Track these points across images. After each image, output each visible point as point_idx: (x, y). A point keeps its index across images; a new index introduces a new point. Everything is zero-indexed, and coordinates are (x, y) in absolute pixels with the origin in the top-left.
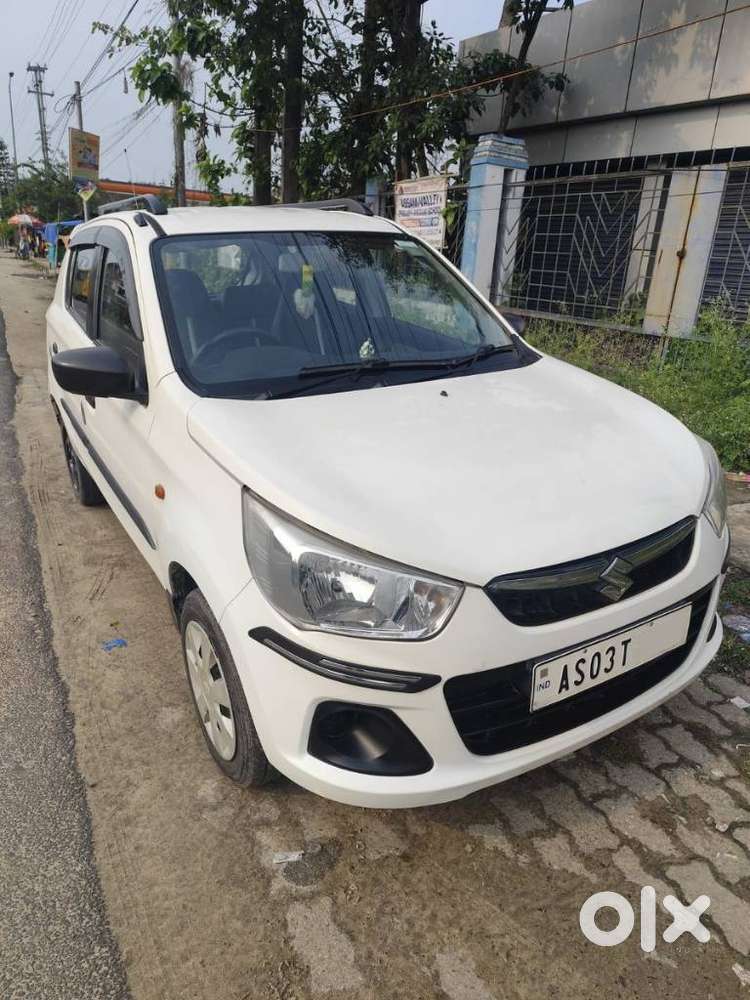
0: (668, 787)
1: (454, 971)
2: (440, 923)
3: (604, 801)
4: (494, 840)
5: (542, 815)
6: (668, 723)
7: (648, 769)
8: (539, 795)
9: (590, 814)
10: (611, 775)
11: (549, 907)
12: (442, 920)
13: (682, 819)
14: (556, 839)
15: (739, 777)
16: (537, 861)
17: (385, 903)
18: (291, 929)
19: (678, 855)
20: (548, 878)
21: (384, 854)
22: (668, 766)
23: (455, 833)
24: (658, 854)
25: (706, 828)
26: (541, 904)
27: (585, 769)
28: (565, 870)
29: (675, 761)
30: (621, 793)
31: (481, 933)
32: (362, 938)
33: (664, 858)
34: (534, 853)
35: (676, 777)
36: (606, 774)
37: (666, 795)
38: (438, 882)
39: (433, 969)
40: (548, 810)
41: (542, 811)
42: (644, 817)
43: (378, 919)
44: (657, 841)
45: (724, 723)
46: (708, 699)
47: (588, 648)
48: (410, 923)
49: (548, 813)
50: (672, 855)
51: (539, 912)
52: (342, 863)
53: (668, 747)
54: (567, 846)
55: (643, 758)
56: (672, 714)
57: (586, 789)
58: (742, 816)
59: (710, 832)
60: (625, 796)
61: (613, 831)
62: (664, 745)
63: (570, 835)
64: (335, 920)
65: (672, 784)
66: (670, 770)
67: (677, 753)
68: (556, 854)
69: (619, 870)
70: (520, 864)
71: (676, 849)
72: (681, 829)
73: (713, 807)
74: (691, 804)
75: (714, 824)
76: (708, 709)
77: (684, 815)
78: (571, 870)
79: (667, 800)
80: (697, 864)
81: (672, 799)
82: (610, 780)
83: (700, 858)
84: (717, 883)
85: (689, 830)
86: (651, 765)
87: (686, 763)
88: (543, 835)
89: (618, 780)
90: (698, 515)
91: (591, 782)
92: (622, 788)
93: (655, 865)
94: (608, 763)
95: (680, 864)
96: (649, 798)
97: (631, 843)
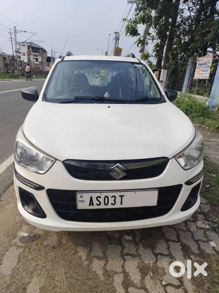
0: (156, 261)
1: (35, 284)
2: (45, 269)
3: (129, 257)
4: (83, 253)
5: (104, 252)
6: (175, 241)
7: (154, 253)
8: (109, 246)
9: (120, 258)
10: (138, 249)
11: (80, 280)
12: (46, 269)
13: (152, 274)
14: (101, 261)
16: (89, 266)
17: (36, 257)
18: (7, 253)
19: (139, 285)
20: (88, 271)
21: (49, 244)
22: (162, 255)
23: (73, 247)
24: (132, 281)
25: (158, 281)
26: (78, 278)
27: (132, 245)
28: (95, 272)
29: (166, 254)
30: (137, 256)
31: (53, 277)
32: (21, 263)
33: (133, 283)
34: (91, 263)
35: (162, 259)
36: (137, 249)
37: (153, 263)
38: (55, 258)
39: (30, 280)
41: (105, 251)
42: (138, 267)
43: (30, 260)
44: (135, 277)
45: (199, 248)
46: (200, 238)
47: (102, 193)
48: (37, 265)
49: (107, 252)
50: (137, 284)
51: (75, 280)
52: (36, 242)
53: (168, 248)
54: (103, 265)
55: (155, 248)
56: (180, 238)
57: (126, 251)
58: (175, 283)
59: (158, 283)
60: (138, 258)
61: (123, 267)
62: (166, 247)
63: (107, 262)
64: (19, 255)
65: (158, 261)
66: (162, 256)
67: (170, 252)
68: (97, 266)
69: (113, 280)
70: (83, 264)
71: (140, 282)
72: (148, 277)
73: (167, 275)
74: (160, 270)
75: (162, 281)
76: (197, 242)
77: (153, 273)
78: (97, 273)
79: (151, 265)
80: (142, 291)
81: (154, 266)
82: (137, 251)
83: (146, 289)
85: (151, 279)
86: (156, 252)
87: (171, 256)
88: (99, 259)
89: (140, 252)
90: (170, 158)
91: (130, 249)
92: (139, 255)
93: (127, 284)
94: (141, 245)
95: (137, 288)
96: (146, 262)
97: (125, 274)
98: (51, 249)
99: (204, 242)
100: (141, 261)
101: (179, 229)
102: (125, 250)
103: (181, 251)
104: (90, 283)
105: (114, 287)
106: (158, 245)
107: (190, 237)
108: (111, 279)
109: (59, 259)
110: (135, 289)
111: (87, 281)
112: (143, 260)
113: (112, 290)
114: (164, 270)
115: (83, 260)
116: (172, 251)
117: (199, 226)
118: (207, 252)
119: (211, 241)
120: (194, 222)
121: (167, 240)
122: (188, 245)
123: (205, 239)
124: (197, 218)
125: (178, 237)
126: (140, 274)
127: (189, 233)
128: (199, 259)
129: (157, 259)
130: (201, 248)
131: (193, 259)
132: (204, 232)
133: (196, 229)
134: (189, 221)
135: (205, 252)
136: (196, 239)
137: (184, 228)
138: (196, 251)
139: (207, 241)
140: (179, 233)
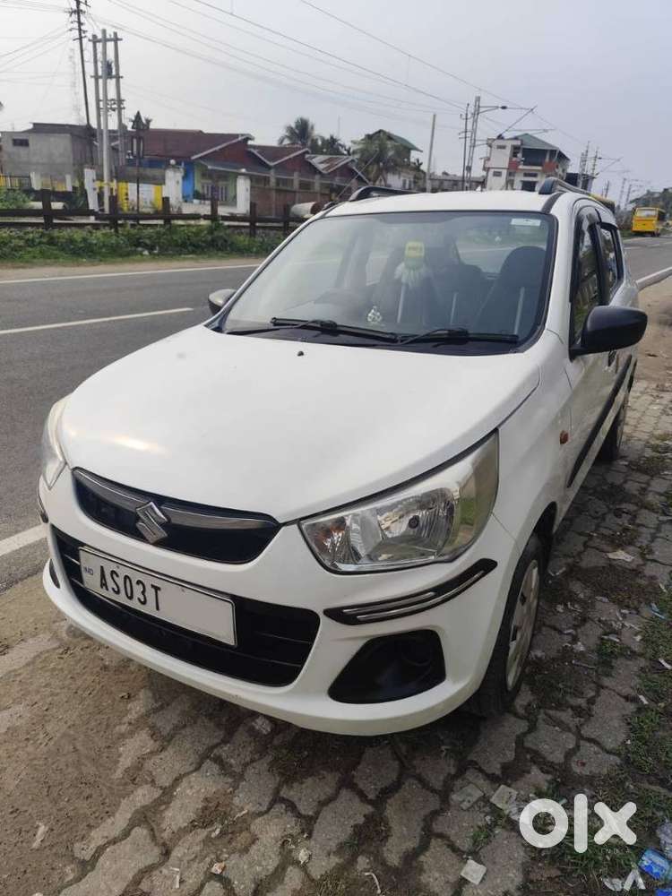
0: (261, 814)
1: (11, 715)
2: (50, 699)
3: (216, 768)
4: (139, 707)
5: (179, 728)
6: (367, 797)
7: (277, 791)
8: (203, 720)
9: (193, 758)
10: (254, 764)
11: (78, 753)
12: (52, 699)
13: (217, 832)
14: (153, 742)
15: (313, 880)
16: (122, 736)
17: (61, 670)
18: (30, 640)
19: (165, 835)
20: (109, 747)
21: (104, 657)
23: (139, 684)
24: (162, 819)
25: (212, 856)
26: (80, 748)
27: (253, 744)
28: (120, 755)
29: (303, 812)
30: (233, 777)
31: (46, 721)
32: (29, 668)
33: (158, 824)
34: (131, 733)
35: (279, 818)
36: (252, 761)
37: (248, 813)
39: (12, 705)
40: (188, 730)
42: (206, 800)
43: (46, 671)
44: (176, 816)
45: (412, 855)
46: (451, 832)
48: (47, 686)
50: (165, 830)
51: (72, 748)
54: (148, 750)
55: (292, 783)
56: (389, 798)
57: (224, 751)
58: (242, 886)
59: (208, 860)
60: (230, 780)
61: (177, 781)
62: (323, 798)
63: (161, 751)
64: (41, 653)
65: (266, 816)
66: (286, 811)
67: (317, 813)
68: (135, 746)
69: (132, 792)
70: (117, 728)
71: (173, 833)
72: (202, 834)
73: (245, 857)
74: (242, 838)
75: (219, 860)
76: (428, 835)
77: (223, 833)
78: (121, 759)
79: (239, 815)
80: (157, 851)
81: (244, 819)
82: (246, 765)
83: (167, 853)
84: (136, 870)
85: (203, 841)
86: (284, 793)
87: (308, 825)
88: (154, 734)
89: (250, 772)
90: (281, 522)
91: (236, 752)
92: (241, 777)
93: (145, 817)
94: (269, 758)
95: (154, 838)
96: (236, 801)
97: (167, 795)
98: (98, 669)
99: (454, 848)
100: (229, 791)
101: (420, 774)
102: (226, 748)
103: (350, 831)
104: (89, 769)
105: (117, 805)
106: (309, 781)
107: (427, 811)
108: (130, 787)
109: (90, 694)
110: (148, 837)
111: (86, 763)
112: (236, 791)
113: (107, 809)
114: (253, 842)
115: (126, 720)
116: (327, 814)
117: (493, 800)
118: (424, 878)
119: (479, 861)
120: (495, 780)
121: (347, 783)
122: (389, 829)
123: (466, 844)
124: (522, 776)
125: (386, 793)
126: (193, 816)
127: (434, 802)
128: (373, 878)
129: (269, 809)
130: (422, 858)
131: (359, 868)
132: (487, 826)
133: (476, 802)
134: (481, 770)
135: (420, 875)
136: (437, 828)
137: (437, 781)
138: (393, 854)
139: (464, 852)
140: (404, 783)
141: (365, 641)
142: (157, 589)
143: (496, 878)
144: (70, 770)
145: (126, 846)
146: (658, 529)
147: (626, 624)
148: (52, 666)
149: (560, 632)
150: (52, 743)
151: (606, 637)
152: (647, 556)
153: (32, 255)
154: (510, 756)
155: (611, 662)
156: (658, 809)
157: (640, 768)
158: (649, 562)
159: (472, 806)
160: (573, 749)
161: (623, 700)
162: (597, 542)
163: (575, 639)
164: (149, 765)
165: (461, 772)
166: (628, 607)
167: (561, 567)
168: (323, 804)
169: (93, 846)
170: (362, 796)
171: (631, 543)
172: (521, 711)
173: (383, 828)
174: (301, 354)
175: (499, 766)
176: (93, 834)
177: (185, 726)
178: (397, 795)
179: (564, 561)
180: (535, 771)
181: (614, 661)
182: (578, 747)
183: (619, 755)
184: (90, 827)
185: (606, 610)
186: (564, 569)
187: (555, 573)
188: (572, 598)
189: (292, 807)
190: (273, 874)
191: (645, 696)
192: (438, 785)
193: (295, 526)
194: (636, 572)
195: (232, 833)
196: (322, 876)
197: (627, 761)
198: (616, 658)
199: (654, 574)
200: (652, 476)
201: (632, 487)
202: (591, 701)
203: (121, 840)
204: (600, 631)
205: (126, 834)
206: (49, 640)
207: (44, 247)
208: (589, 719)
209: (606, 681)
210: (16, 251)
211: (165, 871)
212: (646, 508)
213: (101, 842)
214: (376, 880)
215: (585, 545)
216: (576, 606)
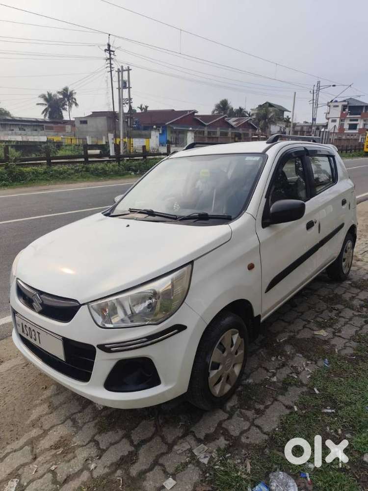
0: (83, 446)
3: (71, 423)
4: (49, 393)
5: (62, 404)
7: (93, 437)
9: (63, 418)
13: (60, 452)
14: (48, 409)
15: (93, 478)
16: (36, 406)
19: (38, 451)
20: (29, 410)
23: (53, 383)
24: (39, 443)
25: (54, 462)
27: (92, 414)
28: (32, 414)
29: (101, 447)
30: (77, 428)
32: (8, 372)
33: (36, 446)
34: (41, 404)
35: (89, 448)
36: (88, 422)
37: (77, 445)
40: (65, 406)
42: (61, 437)
44: (45, 443)
45: (143, 472)
46: (167, 464)
50: (38, 448)
54: (45, 413)
55: (102, 433)
56: (144, 445)
58: (61, 477)
59: (51, 463)
60: (75, 430)
61: (52, 427)
62: (113, 441)
63: (50, 413)
64: (15, 365)
66: (94, 446)
67: (107, 448)
68: (40, 410)
69: (31, 431)
70: (35, 402)
71: (41, 450)
72: (53, 452)
73: (67, 464)
74: (70, 456)
75: (55, 465)
76: (156, 463)
77: (62, 453)
78: (32, 416)
79: (73, 445)
80: (31, 457)
81: (74, 448)
82: (85, 424)
83: (35, 459)
84: (19, 464)
85: (53, 455)
86: (96, 438)
87: (101, 453)
88: (50, 405)
89: (86, 426)
90: (81, 303)
91: (83, 417)
92: (81, 428)
93: (32, 442)
94: (96, 421)
95: (32, 451)
96: (74, 439)
97: (45, 432)
99: (165, 472)
100: (72, 434)
101: (163, 435)
102: (79, 415)
103: (119, 458)
104: (16, 418)
105: (22, 435)
106: (110, 433)
107: (159, 453)
108: (31, 428)
109: (29, 385)
110: (30, 451)
111: (16, 416)
112: (76, 435)
113: (17, 437)
114: (74, 458)
115: (40, 398)
116: (112, 449)
117: (195, 451)
118: (145, 483)
119: (174, 479)
120: (199, 441)
121: (127, 436)
122: (137, 459)
123: (171, 470)
124: (214, 440)
125: (143, 442)
126: (53, 444)
127: (164, 448)
128: (120, 481)
129: (87, 444)
130: (148, 474)
131: (116, 475)
132: (186, 462)
133: (185, 451)
134: (195, 436)
135: (144, 481)
136: (161, 461)
137: (170, 439)
138: (134, 471)
139: (168, 474)
140: (154, 438)
141: (116, 361)
142: (39, 333)
143: (179, 487)
144: (9, 418)
145: (19, 453)
146: (350, 319)
147: (306, 369)
148: (18, 371)
149: (268, 371)
150: (5, 406)
151: (290, 375)
152: (336, 334)
153: (77, 177)
154: (212, 430)
155: (288, 387)
156: (276, 464)
157: (276, 443)
158: (336, 337)
159: (182, 453)
160: (246, 430)
161: (284, 408)
162: (312, 325)
163: (274, 375)
164: (43, 419)
165: (184, 436)
166: (312, 360)
167: (285, 338)
168: (112, 444)
169: (6, 452)
170: (132, 442)
171: (330, 326)
172: (228, 409)
173: (135, 458)
174: (128, 226)
175: (204, 435)
176: (8, 446)
177: (65, 403)
178: (148, 444)
179: (288, 334)
180: (222, 439)
181: (289, 387)
182: (249, 429)
183: (269, 435)
184: (8, 444)
185: (300, 361)
186: (286, 338)
187: (280, 340)
188: (283, 353)
189: (97, 444)
190: (76, 473)
191: (297, 406)
192: (170, 441)
193: (87, 306)
194: (326, 342)
195: (66, 453)
196: (98, 476)
197: (272, 439)
198: (291, 386)
199: (336, 343)
200: (362, 290)
201: (347, 296)
202: (267, 407)
203: (18, 451)
204: (290, 371)
205: (21, 448)
206: (21, 360)
207: (83, 173)
208: (262, 416)
209: (280, 398)
210: (70, 175)
211: (31, 466)
212: (349, 308)
213: (9, 451)
214: (121, 482)
215: (304, 327)
216: (283, 358)
